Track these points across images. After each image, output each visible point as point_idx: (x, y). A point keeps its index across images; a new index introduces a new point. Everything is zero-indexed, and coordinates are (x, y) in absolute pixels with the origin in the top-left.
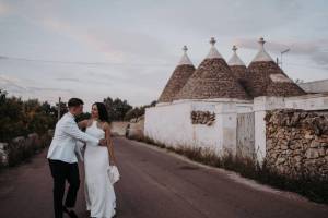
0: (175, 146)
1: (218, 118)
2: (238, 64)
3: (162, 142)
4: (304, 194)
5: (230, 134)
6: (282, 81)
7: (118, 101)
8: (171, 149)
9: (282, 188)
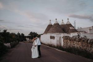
0: (47, 44)
1: (56, 38)
2: (63, 24)
3: (44, 43)
4: (66, 51)
5: (58, 41)
6: (72, 29)
7: (34, 33)
8: (46, 45)
9: (63, 50)
